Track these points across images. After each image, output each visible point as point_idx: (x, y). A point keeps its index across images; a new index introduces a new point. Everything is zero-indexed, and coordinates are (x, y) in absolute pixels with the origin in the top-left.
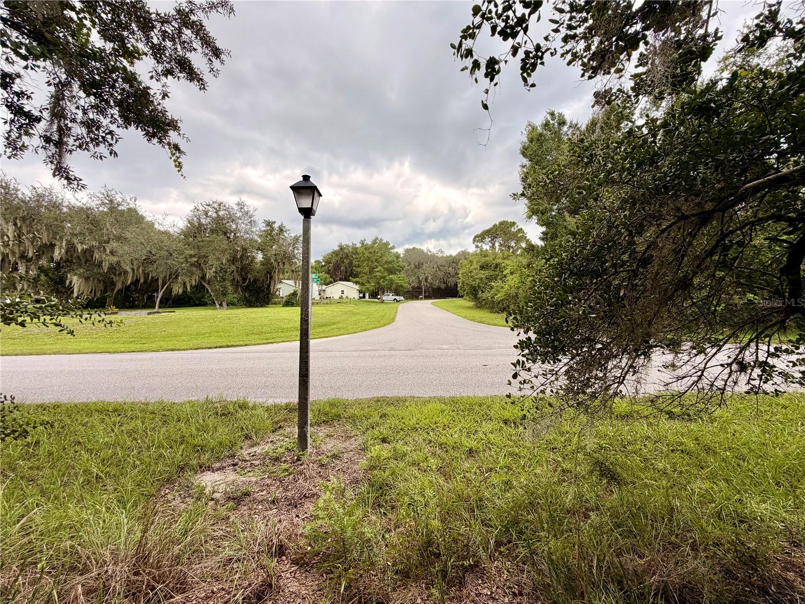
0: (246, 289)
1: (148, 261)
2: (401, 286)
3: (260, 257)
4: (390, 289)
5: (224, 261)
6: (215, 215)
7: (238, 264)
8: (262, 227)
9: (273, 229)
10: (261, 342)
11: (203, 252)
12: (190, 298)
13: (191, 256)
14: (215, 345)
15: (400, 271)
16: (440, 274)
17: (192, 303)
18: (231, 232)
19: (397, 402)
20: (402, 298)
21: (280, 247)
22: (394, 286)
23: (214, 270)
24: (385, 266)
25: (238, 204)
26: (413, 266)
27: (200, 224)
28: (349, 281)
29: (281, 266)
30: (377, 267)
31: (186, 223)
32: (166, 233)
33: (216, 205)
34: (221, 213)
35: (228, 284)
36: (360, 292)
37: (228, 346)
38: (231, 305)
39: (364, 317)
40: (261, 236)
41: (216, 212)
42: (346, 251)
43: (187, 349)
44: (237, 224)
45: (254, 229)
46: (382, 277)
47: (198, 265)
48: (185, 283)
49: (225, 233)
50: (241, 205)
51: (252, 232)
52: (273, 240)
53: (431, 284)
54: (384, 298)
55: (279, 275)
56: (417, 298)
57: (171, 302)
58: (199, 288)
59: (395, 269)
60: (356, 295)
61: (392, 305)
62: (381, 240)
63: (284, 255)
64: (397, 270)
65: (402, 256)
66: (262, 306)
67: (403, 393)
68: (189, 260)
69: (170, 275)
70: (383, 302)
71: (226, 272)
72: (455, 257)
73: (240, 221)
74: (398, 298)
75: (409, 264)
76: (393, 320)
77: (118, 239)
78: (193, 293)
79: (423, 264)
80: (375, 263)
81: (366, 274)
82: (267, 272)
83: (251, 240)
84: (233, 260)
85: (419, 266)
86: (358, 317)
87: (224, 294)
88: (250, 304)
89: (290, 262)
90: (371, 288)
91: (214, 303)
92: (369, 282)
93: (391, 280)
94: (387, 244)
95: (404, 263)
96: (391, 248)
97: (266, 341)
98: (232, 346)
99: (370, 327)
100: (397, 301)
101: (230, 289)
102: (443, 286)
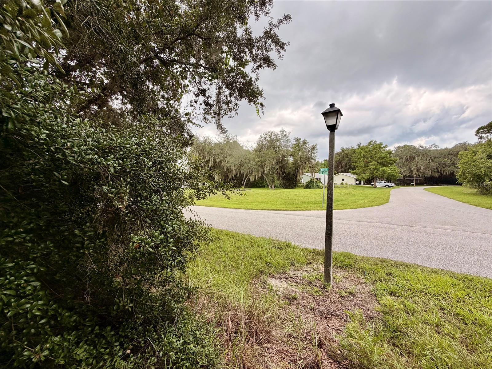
0: (284, 178)
1: (241, 165)
2: (393, 175)
3: (291, 160)
4: (382, 178)
5: (273, 163)
6: (269, 139)
7: (280, 164)
8: (293, 142)
9: (299, 143)
10: (294, 209)
11: (263, 159)
12: (257, 183)
13: (258, 162)
14: (270, 209)
15: (392, 164)
16: (434, 165)
17: (258, 185)
18: (277, 147)
19: (402, 266)
20: (393, 184)
21: (303, 153)
22: (386, 175)
23: (268, 168)
24: (379, 161)
25: (281, 131)
26: (404, 160)
27: (263, 145)
28: (348, 172)
29: (304, 164)
30: (371, 162)
31: (256, 145)
32: (248, 151)
33: (270, 134)
34: (272, 137)
35: (275, 175)
36: (357, 180)
37: (277, 210)
38: (276, 187)
39: (361, 198)
40: (292, 148)
41: (270, 137)
42: (346, 152)
43: (258, 210)
44: (280, 142)
45: (289, 144)
46: (375, 169)
47: (261, 166)
48: (255, 176)
49: (274, 148)
50: (282, 131)
51: (288, 146)
52: (299, 150)
53: (424, 173)
54: (377, 184)
55: (302, 170)
56: (408, 185)
57: (249, 185)
58: (262, 178)
59: (387, 163)
60: (354, 182)
61: (385, 190)
62: (375, 142)
63: (306, 158)
64: (389, 163)
65: (393, 152)
66: (292, 188)
67: (406, 260)
68: (258, 164)
69: (250, 172)
70: (376, 187)
71: (274, 169)
72: (451, 150)
73: (281, 141)
74: (389, 184)
75: (401, 158)
76: (387, 201)
77: (230, 155)
78: (258, 180)
79: (414, 158)
80: (370, 159)
81: (362, 167)
82: (296, 168)
83: (287, 150)
84: (278, 162)
85: (410, 159)
86: (356, 197)
87: (273, 181)
88: (286, 187)
89: (309, 162)
90: (366, 177)
91: (268, 186)
92: (364, 173)
93: (384, 171)
94: (381, 144)
95: (396, 158)
96: (385, 147)
97: (296, 209)
98: (279, 210)
99: (367, 205)
100: (389, 187)
101: (276, 178)
102: (436, 175)
